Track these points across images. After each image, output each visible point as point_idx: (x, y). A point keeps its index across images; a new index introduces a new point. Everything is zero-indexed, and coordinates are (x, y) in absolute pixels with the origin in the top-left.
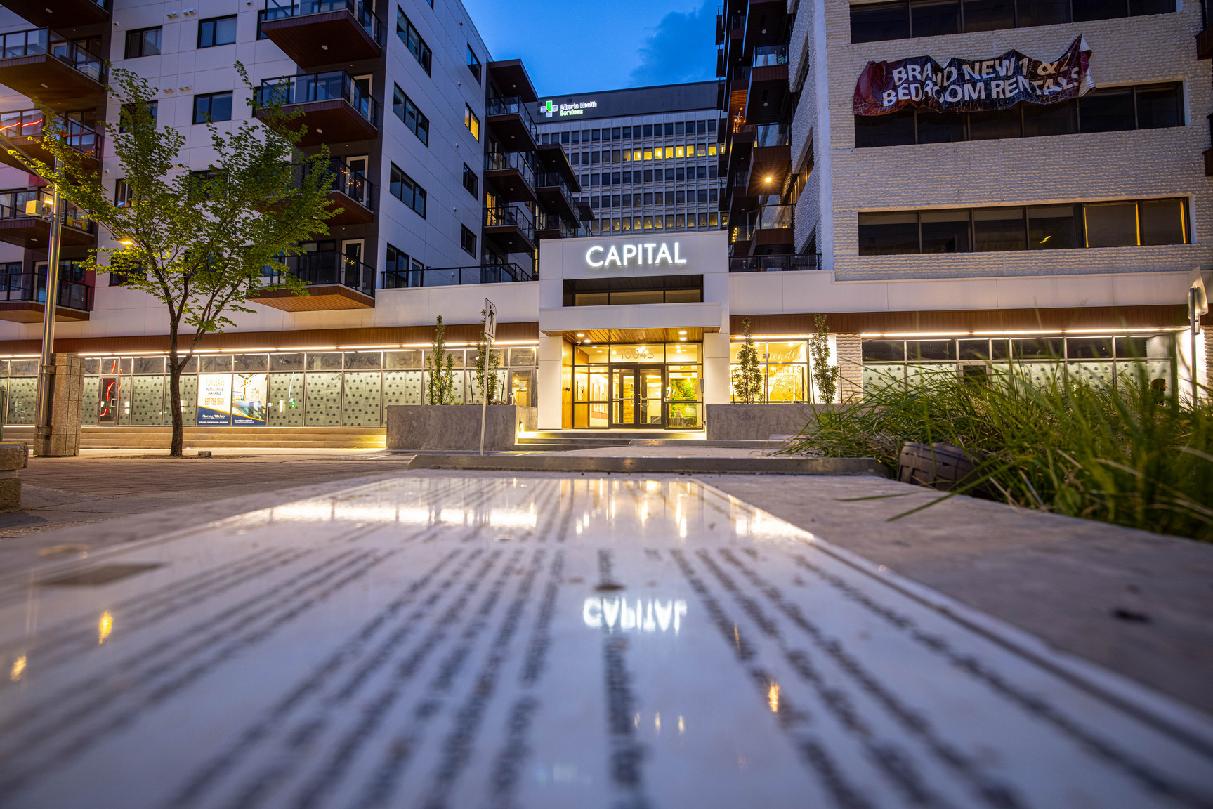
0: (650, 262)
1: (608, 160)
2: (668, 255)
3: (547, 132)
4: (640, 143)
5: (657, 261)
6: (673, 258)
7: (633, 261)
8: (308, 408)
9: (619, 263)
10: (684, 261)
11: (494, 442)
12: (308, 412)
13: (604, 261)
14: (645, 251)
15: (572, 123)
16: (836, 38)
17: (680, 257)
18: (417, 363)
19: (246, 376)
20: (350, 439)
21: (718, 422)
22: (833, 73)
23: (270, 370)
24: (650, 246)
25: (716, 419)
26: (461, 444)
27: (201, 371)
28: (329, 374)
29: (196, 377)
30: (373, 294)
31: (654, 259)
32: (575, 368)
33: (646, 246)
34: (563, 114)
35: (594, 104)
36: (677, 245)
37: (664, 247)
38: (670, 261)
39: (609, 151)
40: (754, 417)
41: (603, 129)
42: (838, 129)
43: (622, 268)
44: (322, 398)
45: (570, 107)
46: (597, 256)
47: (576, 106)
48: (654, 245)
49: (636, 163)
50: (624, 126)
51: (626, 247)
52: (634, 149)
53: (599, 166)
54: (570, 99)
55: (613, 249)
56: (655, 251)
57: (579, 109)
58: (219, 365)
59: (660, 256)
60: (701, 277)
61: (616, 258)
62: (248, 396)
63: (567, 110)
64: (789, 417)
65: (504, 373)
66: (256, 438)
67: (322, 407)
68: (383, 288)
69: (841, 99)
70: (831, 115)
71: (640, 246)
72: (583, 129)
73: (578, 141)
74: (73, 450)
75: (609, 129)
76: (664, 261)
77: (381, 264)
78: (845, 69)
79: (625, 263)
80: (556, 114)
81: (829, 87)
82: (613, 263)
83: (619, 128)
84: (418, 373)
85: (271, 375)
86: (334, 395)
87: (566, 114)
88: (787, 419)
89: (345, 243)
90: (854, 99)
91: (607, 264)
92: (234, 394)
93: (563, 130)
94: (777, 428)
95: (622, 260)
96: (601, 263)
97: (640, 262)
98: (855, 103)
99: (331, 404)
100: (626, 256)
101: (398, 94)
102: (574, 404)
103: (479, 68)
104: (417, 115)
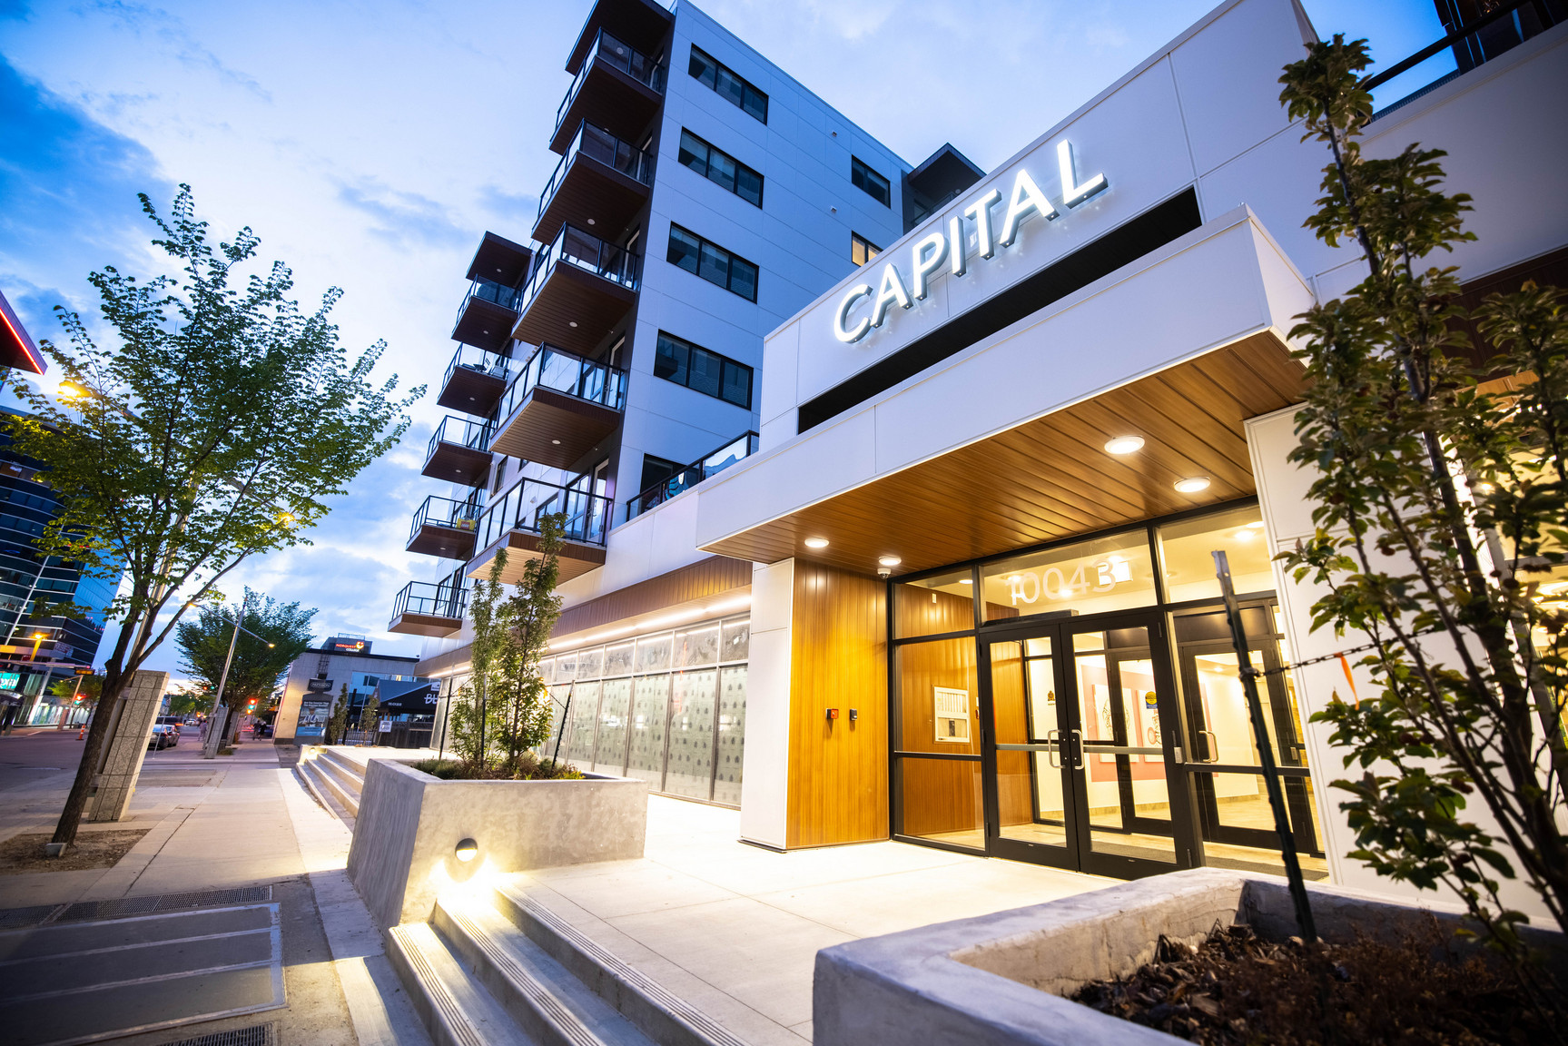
17: (1082, 179)
30: (603, 542)
77: (626, 489)
89: (597, 471)
101: (679, 236)
102: (894, 758)
103: (884, 186)
104: (730, 262)
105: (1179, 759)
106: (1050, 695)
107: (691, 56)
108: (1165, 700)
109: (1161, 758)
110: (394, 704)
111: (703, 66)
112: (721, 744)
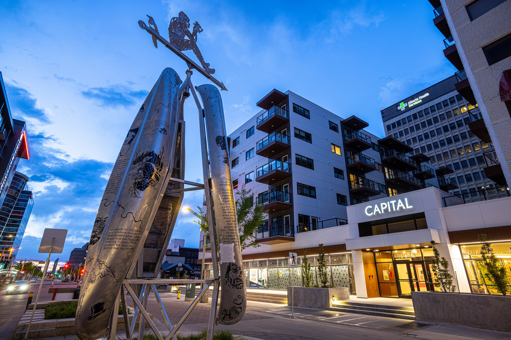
0: (394, 210)
1: (444, 119)
2: (402, 205)
3: (404, 118)
4: (463, 103)
5: (398, 209)
6: (405, 206)
7: (386, 210)
8: (280, 282)
9: (380, 213)
10: (411, 207)
11: (322, 306)
12: (280, 284)
13: (373, 212)
14: (391, 205)
15: (417, 108)
16: (477, 68)
17: (409, 205)
18: (313, 263)
19: (262, 269)
20: (280, 300)
21: (419, 303)
22: (481, 85)
23: (268, 266)
24: (393, 202)
25: (417, 301)
26: (311, 305)
27: (250, 267)
28: (285, 268)
29: (249, 269)
30: (294, 236)
31: (396, 208)
32: (377, 264)
33: (391, 202)
34: (410, 106)
35: (427, 94)
36: (406, 199)
37: (400, 201)
38: (404, 208)
39: (444, 114)
40: (439, 301)
41: (436, 104)
42: (494, 113)
43: (382, 214)
44: (283, 278)
45: (414, 101)
46: (370, 211)
47: (417, 99)
48: (395, 201)
49: (464, 114)
50: (449, 98)
51: (382, 204)
52: (460, 107)
53: (439, 123)
54: (412, 98)
55: (376, 206)
56: (396, 204)
57: (419, 100)
58: (255, 265)
59: (399, 206)
60: (424, 213)
61: (378, 210)
62: (262, 278)
63: (411, 104)
64: (462, 303)
65: (346, 267)
66: (255, 297)
67: (284, 282)
68: (298, 233)
69: (491, 96)
70: (487, 106)
71: (388, 203)
72: (424, 109)
73: (423, 115)
74: (207, 301)
75: (440, 103)
76: (401, 208)
77: (296, 222)
78: (489, 80)
79: (383, 212)
80: (407, 108)
81: (481, 93)
82: (377, 212)
83: (447, 100)
84: (314, 267)
85: (268, 269)
86: (287, 277)
87: (412, 105)
88: (461, 304)
89: (285, 216)
90: (500, 94)
91: (374, 214)
92: (259, 276)
93: (412, 113)
94: (456, 309)
95: (381, 211)
96: (372, 213)
97: (390, 211)
98: (501, 95)
99: (286, 281)
100: (383, 208)
101: (298, 157)
102: (379, 283)
103: (336, 126)
104: (307, 160)
105: (427, 283)
106: (407, 273)
107: (293, 106)
108: (424, 272)
109: (425, 283)
110: (167, 271)
111: (297, 109)
112: (334, 282)
